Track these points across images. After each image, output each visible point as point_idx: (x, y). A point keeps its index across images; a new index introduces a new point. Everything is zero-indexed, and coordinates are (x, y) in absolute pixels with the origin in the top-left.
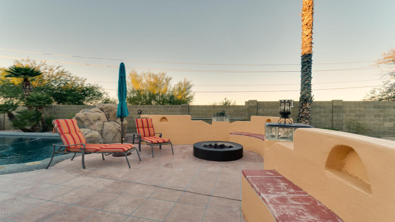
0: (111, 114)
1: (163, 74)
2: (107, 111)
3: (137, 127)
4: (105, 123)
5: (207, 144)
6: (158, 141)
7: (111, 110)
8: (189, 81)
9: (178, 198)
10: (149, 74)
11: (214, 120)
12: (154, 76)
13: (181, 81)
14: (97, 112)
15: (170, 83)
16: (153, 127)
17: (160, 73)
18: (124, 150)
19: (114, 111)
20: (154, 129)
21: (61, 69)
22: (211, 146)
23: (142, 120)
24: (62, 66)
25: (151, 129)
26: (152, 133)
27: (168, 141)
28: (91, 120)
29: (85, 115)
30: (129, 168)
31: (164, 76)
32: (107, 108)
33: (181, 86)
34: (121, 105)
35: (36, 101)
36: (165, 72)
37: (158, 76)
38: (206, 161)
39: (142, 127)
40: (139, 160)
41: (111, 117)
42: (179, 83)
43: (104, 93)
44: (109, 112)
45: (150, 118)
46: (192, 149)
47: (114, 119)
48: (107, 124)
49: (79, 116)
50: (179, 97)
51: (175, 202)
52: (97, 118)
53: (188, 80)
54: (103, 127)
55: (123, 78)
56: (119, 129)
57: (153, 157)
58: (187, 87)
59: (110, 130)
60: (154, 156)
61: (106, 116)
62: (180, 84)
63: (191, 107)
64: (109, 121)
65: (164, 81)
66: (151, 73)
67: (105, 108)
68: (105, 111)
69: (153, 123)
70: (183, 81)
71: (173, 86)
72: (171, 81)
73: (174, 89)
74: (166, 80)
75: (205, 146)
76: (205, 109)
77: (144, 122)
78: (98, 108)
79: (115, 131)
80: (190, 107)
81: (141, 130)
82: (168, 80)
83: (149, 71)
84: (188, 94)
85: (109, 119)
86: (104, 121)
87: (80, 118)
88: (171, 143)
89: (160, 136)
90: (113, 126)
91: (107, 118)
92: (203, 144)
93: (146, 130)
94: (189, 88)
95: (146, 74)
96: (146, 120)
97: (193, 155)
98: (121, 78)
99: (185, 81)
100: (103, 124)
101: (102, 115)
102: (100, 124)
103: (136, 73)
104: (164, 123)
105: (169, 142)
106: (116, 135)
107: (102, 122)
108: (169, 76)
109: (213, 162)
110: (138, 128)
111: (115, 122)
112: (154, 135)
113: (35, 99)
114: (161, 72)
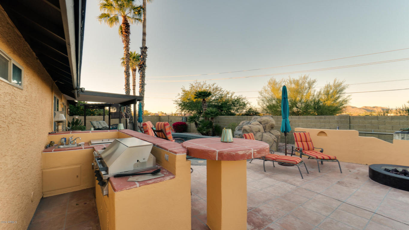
0: (267, 126)
1: (305, 78)
2: (264, 124)
3: (295, 140)
4: (263, 134)
5: (390, 168)
6: (323, 157)
7: (267, 123)
8: (341, 81)
9: (370, 217)
10: (290, 80)
11: (397, 138)
12: (295, 82)
13: (329, 83)
14: (258, 125)
15: (314, 86)
16: (311, 141)
17: (301, 77)
18: (297, 162)
19: (269, 123)
20: (313, 143)
21: (215, 86)
22: (396, 171)
23: (300, 134)
24: (216, 83)
25: (309, 143)
26: (311, 147)
27: (334, 158)
28: (254, 131)
29: (249, 128)
30: (301, 177)
31: (307, 79)
32: (264, 121)
33: (329, 89)
34: (285, 123)
35: (210, 114)
36: (307, 76)
37: (300, 82)
38: (393, 189)
39: (300, 141)
40: (307, 172)
41: (266, 129)
42: (326, 85)
43: (247, 103)
44: (266, 124)
45: (307, 132)
46: (367, 171)
47: (269, 130)
48: (265, 134)
49: (246, 128)
50: (328, 103)
51: (368, 219)
52: (258, 130)
53: (339, 80)
54: (262, 137)
55: (286, 99)
56: (274, 139)
57: (319, 172)
58: (338, 89)
59: (268, 140)
60: (321, 171)
61: (264, 128)
62: (328, 86)
63: (353, 118)
64: (265, 132)
65: (307, 85)
66: (292, 80)
67: (263, 121)
68: (262, 124)
69: (311, 137)
70: (332, 83)
71: (318, 90)
72: (315, 84)
73: (320, 93)
74: (309, 83)
75: (386, 170)
76: (377, 121)
77: (302, 136)
78: (258, 121)
79: (271, 141)
80: (351, 119)
81: (300, 143)
82: (311, 84)
83: (290, 78)
84: (339, 97)
85: (265, 130)
86: (263, 132)
87: (247, 130)
88: (337, 161)
89: (322, 151)
90: (270, 137)
91: (264, 129)
92: (384, 168)
93: (305, 143)
94: (341, 90)
95: (287, 81)
96: (304, 134)
97: (368, 178)
98: (284, 99)
99: (335, 82)
100: (262, 135)
101: (261, 127)
102: (260, 135)
103: (275, 80)
104: (323, 137)
105: (336, 159)
106: (272, 145)
107: (261, 133)
108: (312, 79)
109: (405, 191)
110: (297, 141)
111: (270, 132)
112: (314, 149)
113: (209, 113)
114: (303, 76)
